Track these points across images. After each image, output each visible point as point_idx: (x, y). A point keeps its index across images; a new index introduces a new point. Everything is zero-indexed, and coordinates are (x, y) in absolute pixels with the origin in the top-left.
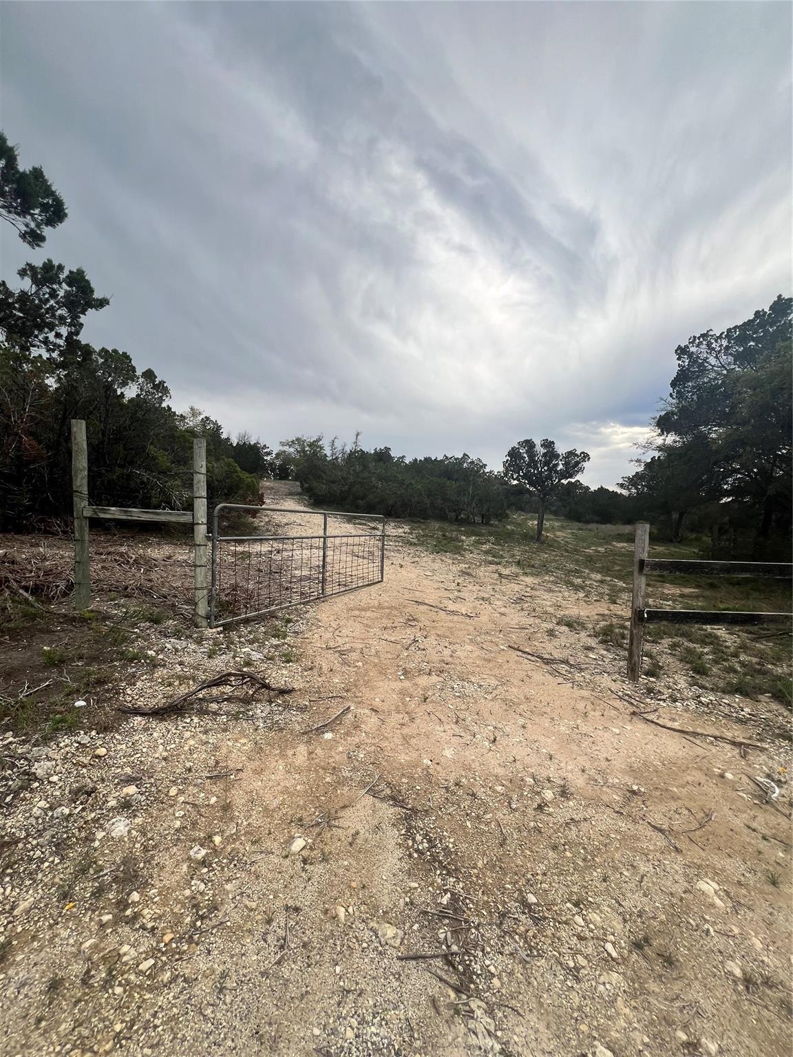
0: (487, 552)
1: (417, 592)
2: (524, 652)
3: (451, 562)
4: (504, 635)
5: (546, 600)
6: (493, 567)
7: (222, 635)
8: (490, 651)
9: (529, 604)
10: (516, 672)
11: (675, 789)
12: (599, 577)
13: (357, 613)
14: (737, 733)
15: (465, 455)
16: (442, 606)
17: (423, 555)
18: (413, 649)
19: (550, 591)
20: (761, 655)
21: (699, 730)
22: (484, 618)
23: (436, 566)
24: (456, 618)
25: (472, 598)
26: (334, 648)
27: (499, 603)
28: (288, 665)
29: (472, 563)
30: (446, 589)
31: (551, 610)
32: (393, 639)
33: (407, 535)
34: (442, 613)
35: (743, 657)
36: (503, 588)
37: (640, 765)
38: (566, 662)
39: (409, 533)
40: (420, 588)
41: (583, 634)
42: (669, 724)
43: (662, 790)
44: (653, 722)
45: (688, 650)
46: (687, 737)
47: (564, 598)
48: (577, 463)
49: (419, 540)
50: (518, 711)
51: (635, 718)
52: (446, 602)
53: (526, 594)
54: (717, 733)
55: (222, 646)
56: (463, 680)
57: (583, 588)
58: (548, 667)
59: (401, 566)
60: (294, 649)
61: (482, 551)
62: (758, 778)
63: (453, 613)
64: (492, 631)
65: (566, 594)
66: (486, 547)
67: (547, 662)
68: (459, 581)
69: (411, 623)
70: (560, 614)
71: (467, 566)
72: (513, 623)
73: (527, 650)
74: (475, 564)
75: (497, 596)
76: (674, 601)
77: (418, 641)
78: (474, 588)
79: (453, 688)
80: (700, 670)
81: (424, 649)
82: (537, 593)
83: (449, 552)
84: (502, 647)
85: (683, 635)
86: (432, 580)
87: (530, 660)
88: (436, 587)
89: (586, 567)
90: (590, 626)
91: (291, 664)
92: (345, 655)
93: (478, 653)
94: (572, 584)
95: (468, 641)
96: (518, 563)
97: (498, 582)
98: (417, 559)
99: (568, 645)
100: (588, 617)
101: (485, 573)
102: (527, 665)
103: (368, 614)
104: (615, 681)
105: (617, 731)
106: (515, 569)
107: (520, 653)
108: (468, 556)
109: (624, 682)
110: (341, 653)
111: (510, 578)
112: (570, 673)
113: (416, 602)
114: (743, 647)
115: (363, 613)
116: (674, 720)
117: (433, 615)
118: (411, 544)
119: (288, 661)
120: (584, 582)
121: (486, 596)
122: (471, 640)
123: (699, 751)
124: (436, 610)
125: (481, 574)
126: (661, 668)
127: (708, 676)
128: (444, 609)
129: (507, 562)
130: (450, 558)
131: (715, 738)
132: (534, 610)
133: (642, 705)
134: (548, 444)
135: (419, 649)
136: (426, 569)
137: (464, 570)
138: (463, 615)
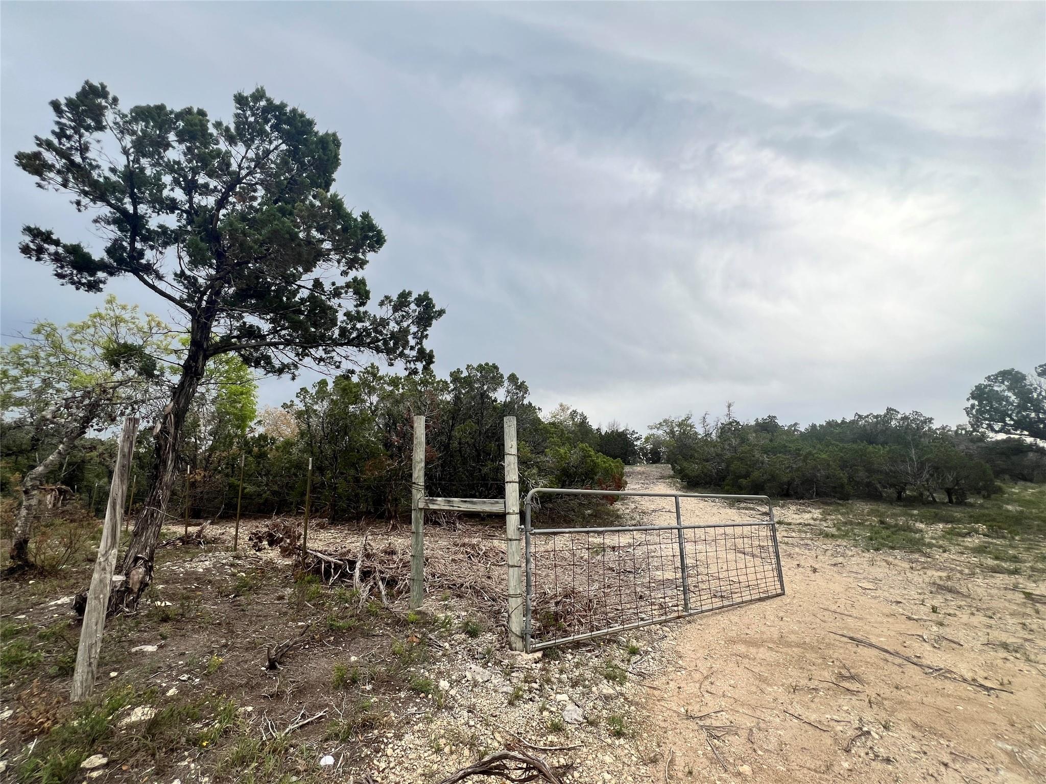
0: (980, 550)
1: (850, 620)
3: (906, 565)
6: (1004, 579)
7: (539, 665)
13: (742, 648)
15: (889, 410)
16: (909, 653)
17: (850, 553)
18: (862, 753)
22: (1026, 698)
23: (879, 572)
24: (950, 687)
25: (979, 645)
26: (700, 718)
28: (617, 742)
29: (952, 569)
30: (909, 618)
32: (813, 717)
33: (818, 522)
39: (821, 520)
40: (854, 612)
49: (839, 529)
52: (915, 645)
55: (534, 685)
59: (815, 571)
60: (633, 708)
61: (966, 548)
63: (942, 673)
66: (973, 541)
68: (936, 603)
69: (847, 686)
71: (944, 574)
77: (868, 733)
78: (974, 621)
81: (889, 760)
83: (899, 548)
86: (875, 598)
88: (886, 611)
91: (622, 741)
92: (718, 738)
97: (1031, 611)
98: (840, 560)
101: (990, 590)
103: (762, 653)
108: (939, 556)
110: (712, 733)
113: (852, 638)
115: (753, 650)
117: (894, 672)
118: (827, 536)
119: (619, 734)
124: (898, 661)
128: (915, 660)
130: (902, 559)
136: (859, 576)
137: (938, 582)
138: (965, 680)
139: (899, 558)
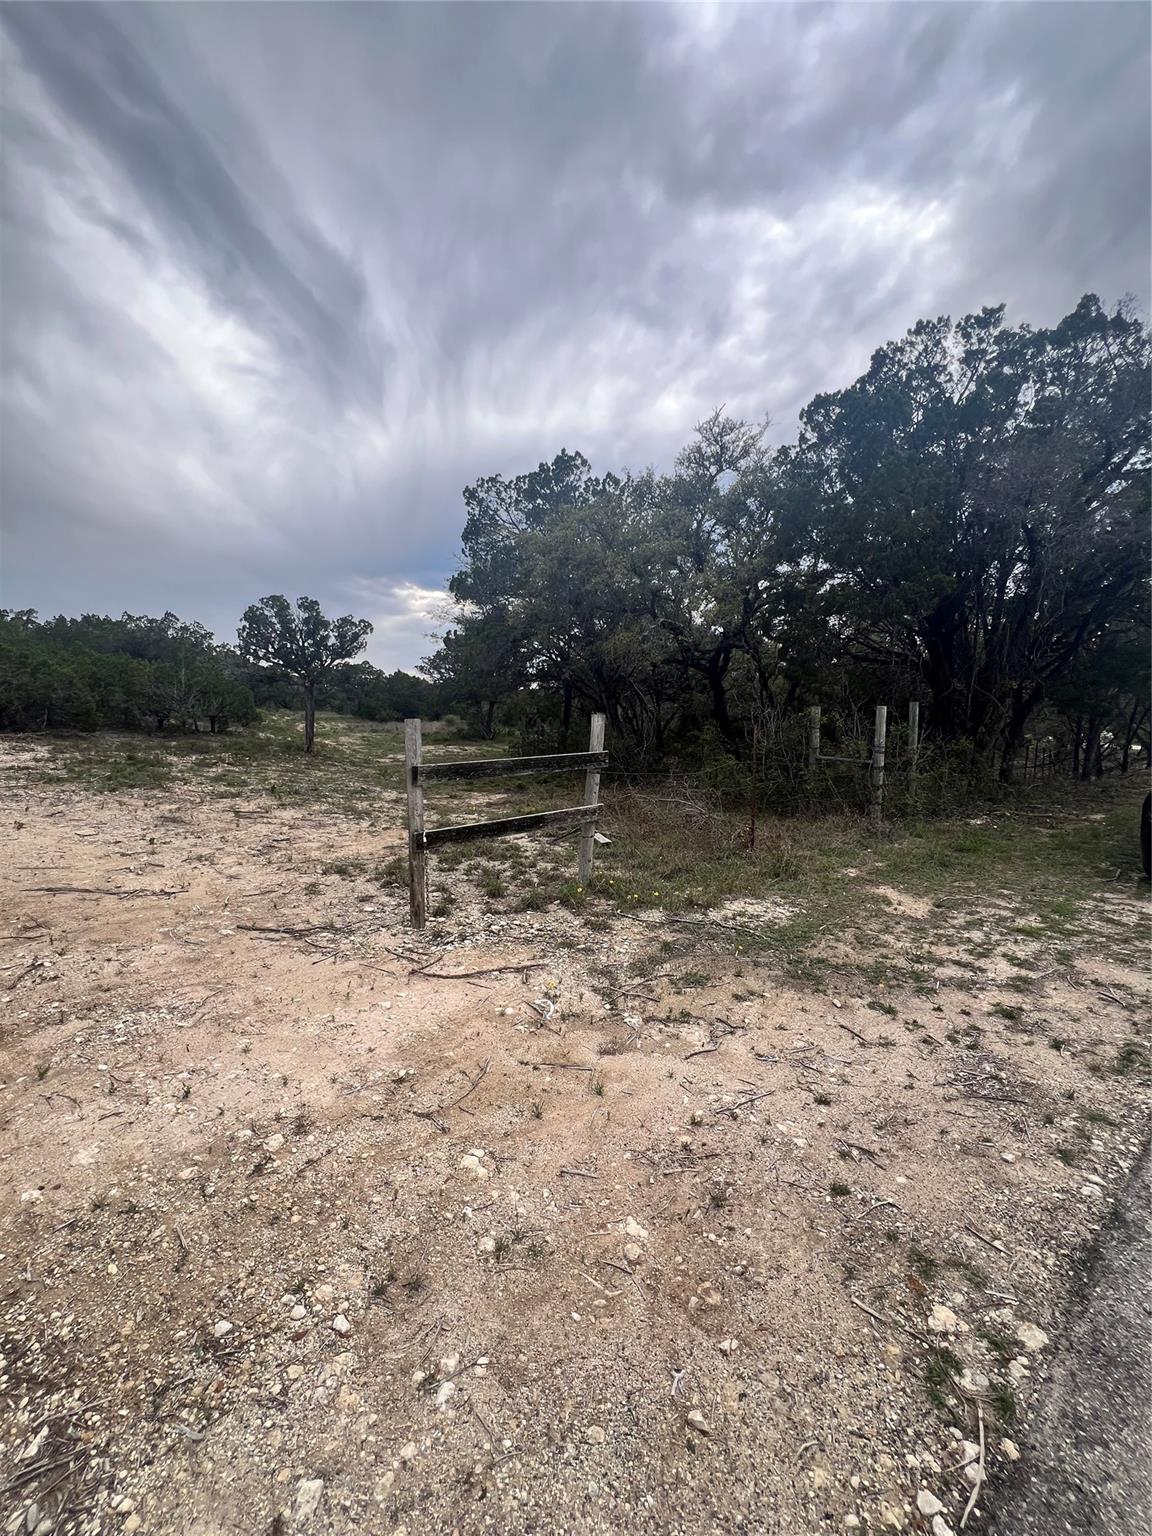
0: (217, 779)
1: (54, 871)
2: (263, 930)
3: (141, 803)
4: (231, 912)
5: (312, 842)
6: (227, 802)
8: (202, 944)
9: (284, 852)
10: (247, 964)
11: (451, 1054)
12: (394, 795)
14: (523, 957)
15: (168, 614)
16: (111, 886)
17: (77, 799)
18: (29, 983)
19: (321, 825)
20: (556, 859)
21: (485, 968)
22: (196, 892)
23: (105, 815)
24: (138, 902)
25: (178, 862)
27: (229, 860)
29: (185, 801)
30: (123, 855)
31: (315, 854)
33: (41, 764)
34: (109, 902)
35: (541, 865)
36: (241, 835)
37: (413, 1039)
38: (330, 927)
39: (48, 760)
40: (62, 863)
41: (360, 880)
42: (454, 971)
43: (435, 1061)
44: (434, 976)
45: (486, 871)
46: (471, 981)
47: (340, 834)
48: (356, 636)
49: (71, 771)
50: (239, 1027)
51: (414, 978)
52: (120, 878)
53: (282, 837)
54: (503, 964)
56: (139, 1010)
57: (368, 814)
58: (300, 943)
59: (20, 826)
61: (207, 778)
62: (537, 1002)
63: (135, 894)
64: (211, 908)
65: (344, 826)
66: (214, 772)
67: (298, 935)
68: (156, 835)
69: (28, 935)
70: (329, 858)
71: (174, 807)
72: (250, 888)
73: (269, 925)
74: (192, 802)
75: (228, 849)
76: (479, 814)
77: (42, 964)
78: (185, 843)
79: (112, 1032)
80: (496, 893)
81: (56, 978)
82: (299, 833)
83: (139, 786)
84: (224, 932)
85: (483, 854)
86: (91, 843)
87: (272, 940)
88: (100, 854)
89: (378, 784)
90: (372, 866)
93: (176, 951)
94: (354, 811)
95: (160, 937)
96: (273, 791)
97: (233, 826)
98: (61, 808)
99: (335, 901)
100: (371, 854)
101: (211, 815)
102: (266, 948)
104: (394, 935)
105: (388, 1004)
106: (266, 801)
107: (255, 934)
108: (179, 789)
109: (406, 933)
111: (255, 815)
112: (333, 941)
113: (48, 890)
114: (542, 854)
116: (459, 964)
117: (89, 907)
118: (51, 780)
120: (371, 805)
121: (205, 851)
122: (166, 935)
123: (482, 993)
124: (97, 895)
125: (201, 816)
126: (452, 902)
127: (503, 897)
128: (115, 891)
129: (252, 791)
130: (140, 797)
131: (500, 971)
132: (290, 860)
133: (425, 957)
134: (309, 606)
135: (44, 979)
136: (81, 823)
137: (167, 815)
138: (154, 894)
139: (135, 798)
